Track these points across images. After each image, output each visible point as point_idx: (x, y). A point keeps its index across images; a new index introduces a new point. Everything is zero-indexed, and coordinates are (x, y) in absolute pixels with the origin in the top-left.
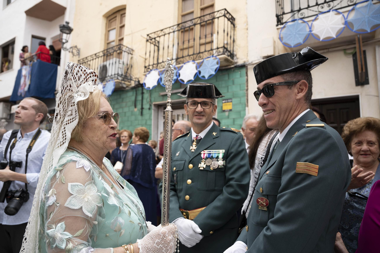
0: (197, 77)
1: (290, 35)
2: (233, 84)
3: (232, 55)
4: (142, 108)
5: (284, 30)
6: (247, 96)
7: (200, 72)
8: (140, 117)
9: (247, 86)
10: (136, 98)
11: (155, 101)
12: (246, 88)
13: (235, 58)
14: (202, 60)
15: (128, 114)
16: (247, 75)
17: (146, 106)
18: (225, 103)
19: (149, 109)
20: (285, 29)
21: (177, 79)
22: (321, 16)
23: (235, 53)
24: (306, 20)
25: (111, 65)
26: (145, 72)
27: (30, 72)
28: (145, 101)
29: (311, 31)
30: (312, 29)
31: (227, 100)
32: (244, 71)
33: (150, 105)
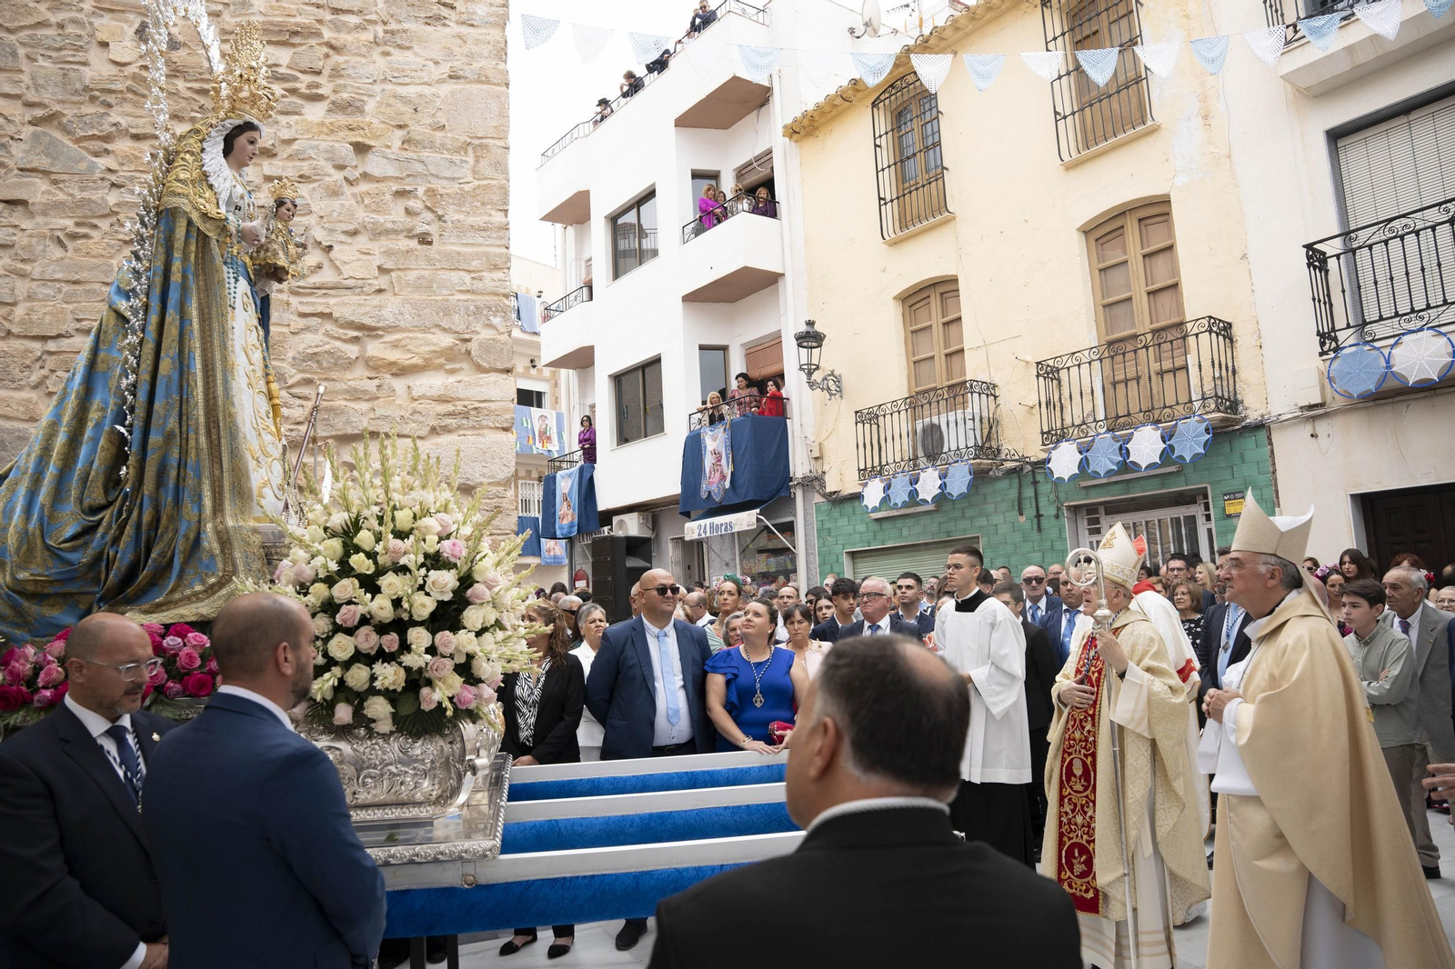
0: (1166, 455)
1: (1348, 373)
2: (1243, 462)
3: (1234, 405)
4: (1039, 516)
5: (1336, 364)
6: (1276, 485)
7: (1172, 448)
8: (1035, 535)
9: (1274, 464)
10: (1020, 493)
11: (1067, 500)
12: (1271, 470)
13: (1240, 408)
14: (1174, 423)
15: (1003, 529)
16: (1271, 444)
17: (1048, 511)
18: (1229, 499)
19: (1057, 517)
20: (1338, 361)
21: (1125, 460)
22: (1405, 338)
23: (1239, 397)
24: (1377, 344)
25: (952, 425)
26: (1044, 444)
27: (728, 443)
28: (1043, 501)
29: (1389, 367)
30: (1391, 363)
31: (1234, 493)
32: (1262, 435)
33: (1058, 509)
